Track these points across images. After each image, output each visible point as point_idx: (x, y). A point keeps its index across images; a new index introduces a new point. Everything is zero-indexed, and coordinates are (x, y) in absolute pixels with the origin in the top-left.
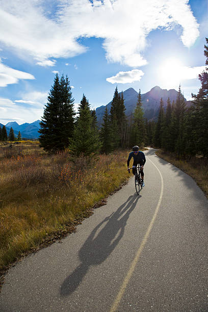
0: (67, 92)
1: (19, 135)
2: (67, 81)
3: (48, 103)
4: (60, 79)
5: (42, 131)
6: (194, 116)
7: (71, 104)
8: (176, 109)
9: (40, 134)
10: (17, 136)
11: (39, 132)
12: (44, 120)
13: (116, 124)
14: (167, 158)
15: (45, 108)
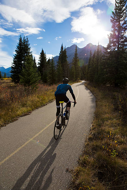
0: (27, 47)
1: (5, 75)
2: (27, 40)
3: (15, 54)
4: (22, 39)
5: (12, 72)
6: (104, 61)
7: (30, 54)
8: (96, 56)
9: (11, 74)
10: (4, 75)
11: (11, 72)
12: (13, 65)
13: (61, 67)
14: (89, 87)
15: (14, 57)
